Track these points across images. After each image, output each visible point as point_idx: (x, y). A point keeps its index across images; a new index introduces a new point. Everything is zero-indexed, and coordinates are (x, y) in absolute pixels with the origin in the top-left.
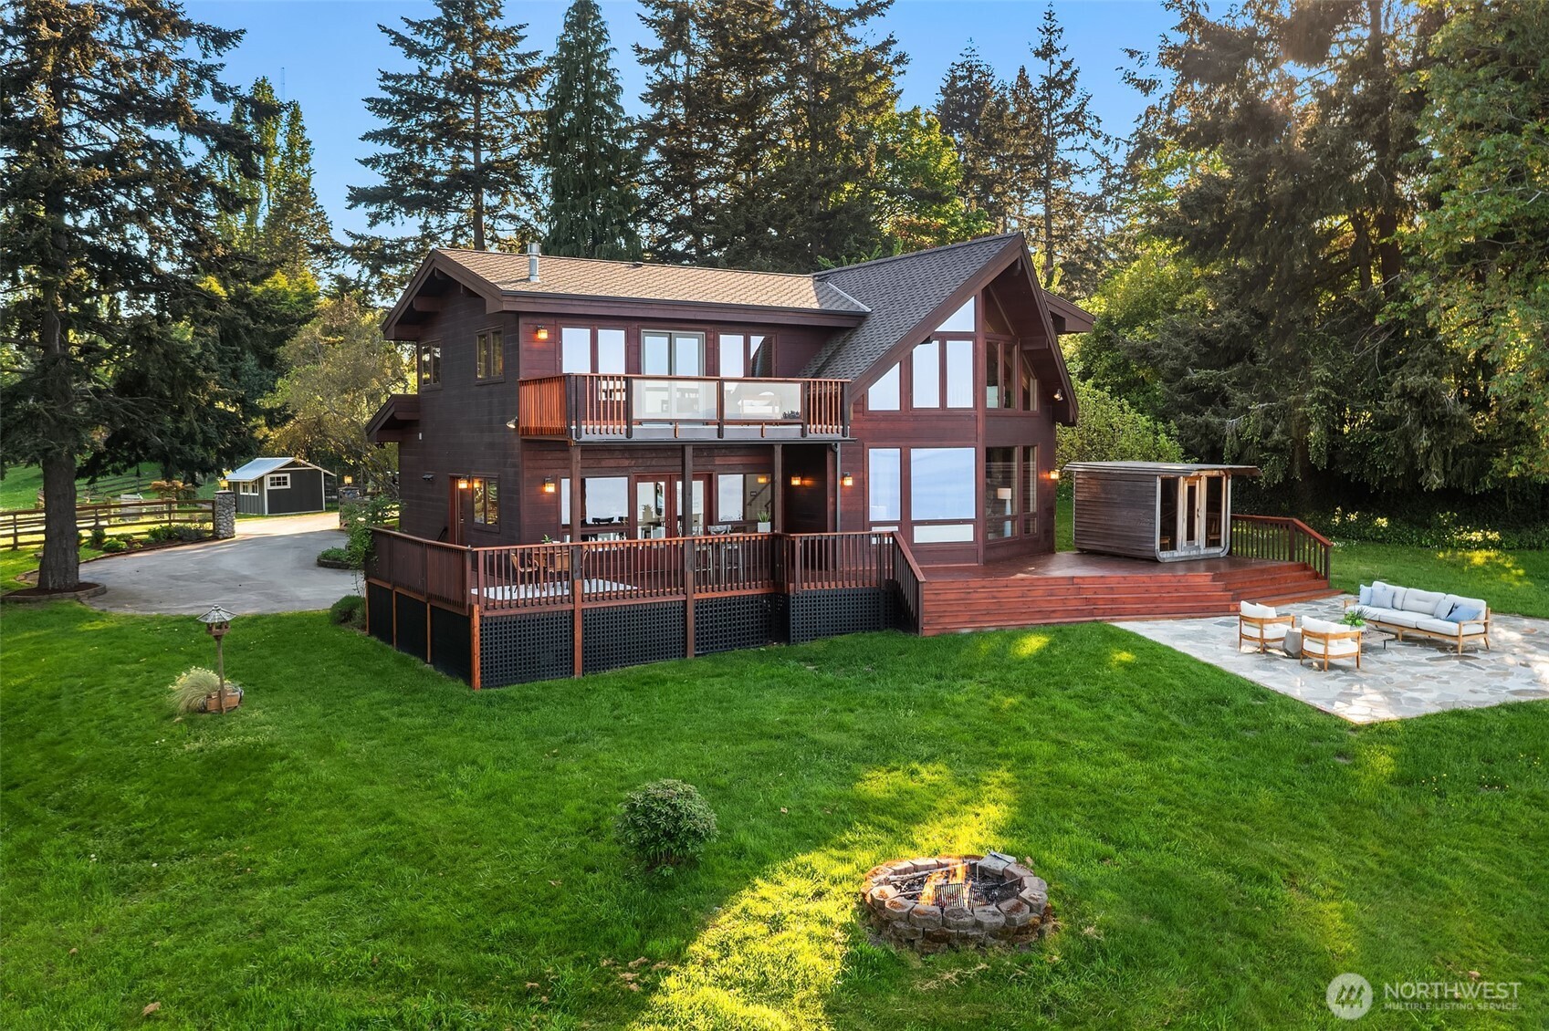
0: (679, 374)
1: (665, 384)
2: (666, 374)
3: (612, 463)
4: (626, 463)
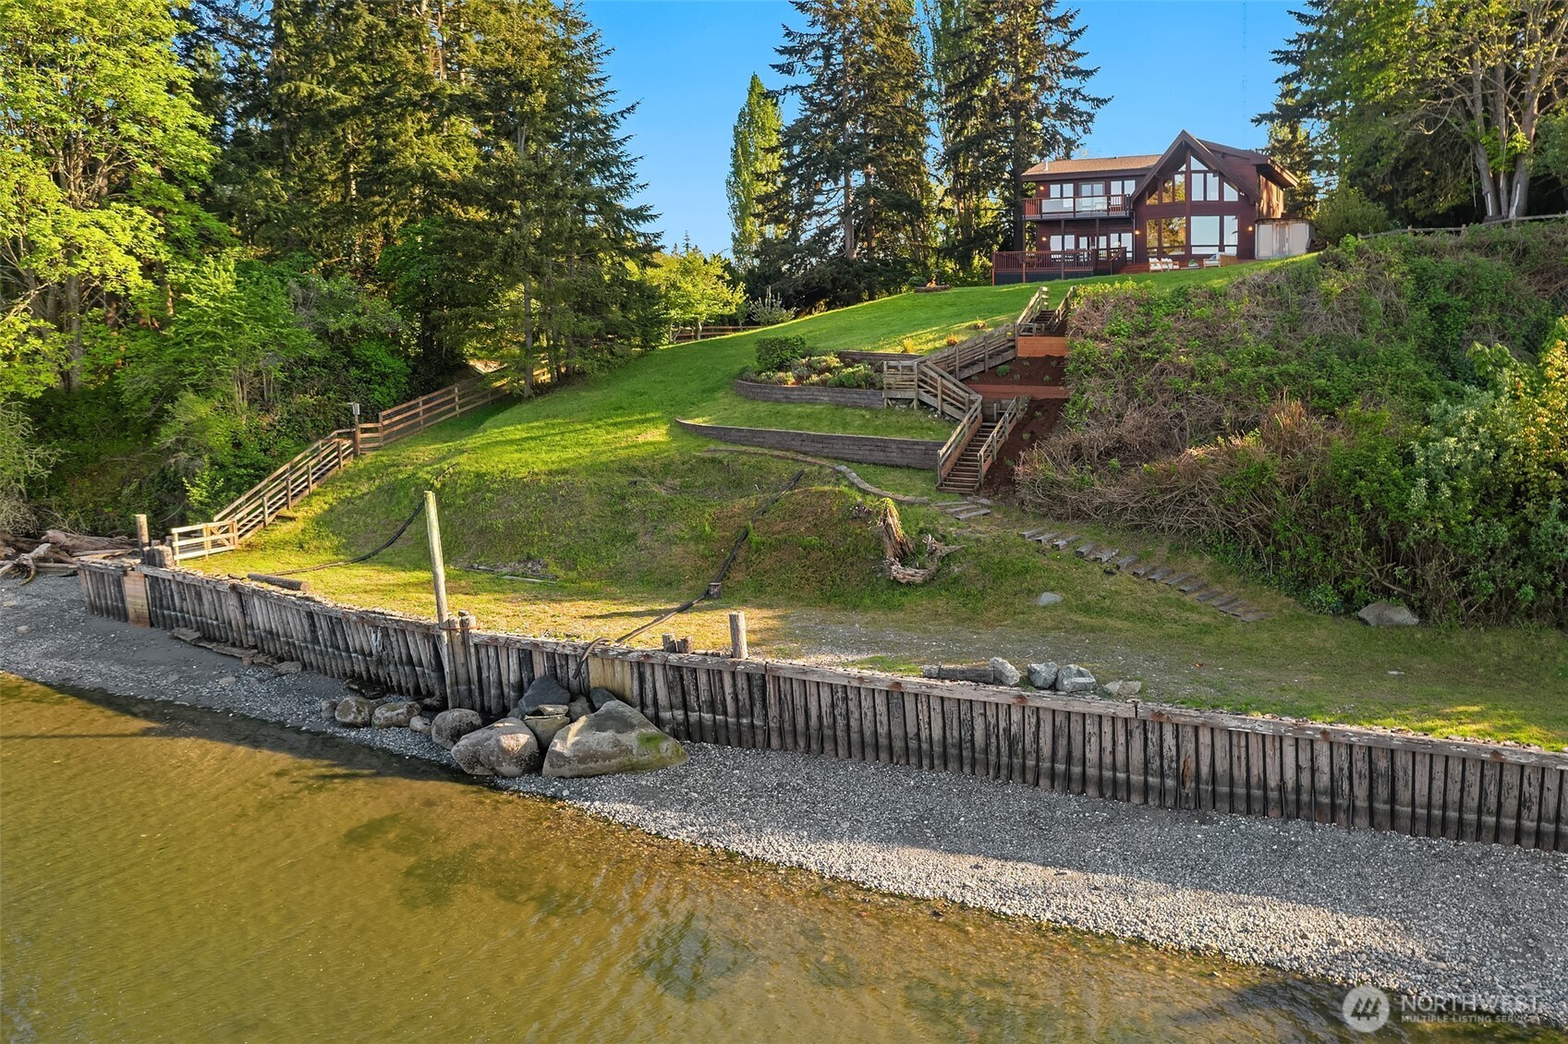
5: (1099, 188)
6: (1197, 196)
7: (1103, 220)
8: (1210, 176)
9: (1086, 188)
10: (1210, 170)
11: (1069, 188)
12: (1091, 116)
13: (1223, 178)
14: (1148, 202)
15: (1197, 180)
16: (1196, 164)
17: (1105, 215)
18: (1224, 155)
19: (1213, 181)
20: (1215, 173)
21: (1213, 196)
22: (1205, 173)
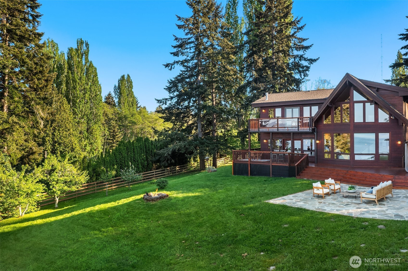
0: (294, 117)
1: (291, 119)
2: (291, 117)
3: (278, 136)
4: (281, 136)
5: (296, 111)
6: (358, 119)
7: (294, 133)
8: (368, 105)
9: (289, 111)
10: (369, 101)
11: (278, 112)
12: (308, 68)
13: (377, 105)
14: (325, 122)
15: (358, 108)
16: (357, 96)
17: (296, 130)
18: (378, 90)
19: (370, 108)
20: (371, 102)
21: (370, 119)
22: (364, 102)
